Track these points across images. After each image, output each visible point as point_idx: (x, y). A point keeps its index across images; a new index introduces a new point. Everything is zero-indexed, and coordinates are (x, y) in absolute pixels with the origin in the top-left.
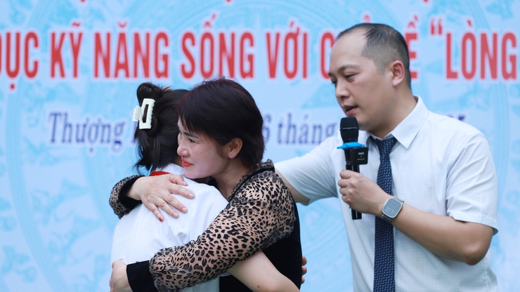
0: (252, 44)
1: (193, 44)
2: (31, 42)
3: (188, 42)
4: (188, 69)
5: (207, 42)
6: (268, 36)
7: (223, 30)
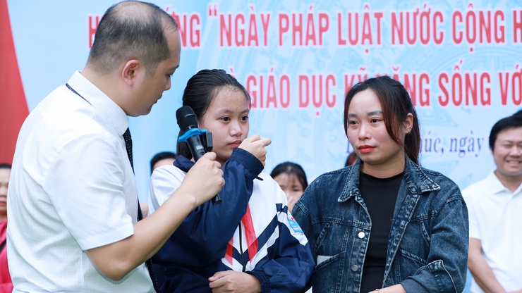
0: (489, 81)
1: (447, 81)
2: (331, 82)
3: (443, 80)
4: (444, 99)
5: (457, 80)
6: (500, 75)
7: (468, 72)
